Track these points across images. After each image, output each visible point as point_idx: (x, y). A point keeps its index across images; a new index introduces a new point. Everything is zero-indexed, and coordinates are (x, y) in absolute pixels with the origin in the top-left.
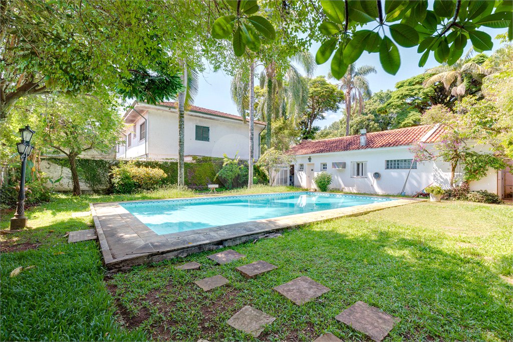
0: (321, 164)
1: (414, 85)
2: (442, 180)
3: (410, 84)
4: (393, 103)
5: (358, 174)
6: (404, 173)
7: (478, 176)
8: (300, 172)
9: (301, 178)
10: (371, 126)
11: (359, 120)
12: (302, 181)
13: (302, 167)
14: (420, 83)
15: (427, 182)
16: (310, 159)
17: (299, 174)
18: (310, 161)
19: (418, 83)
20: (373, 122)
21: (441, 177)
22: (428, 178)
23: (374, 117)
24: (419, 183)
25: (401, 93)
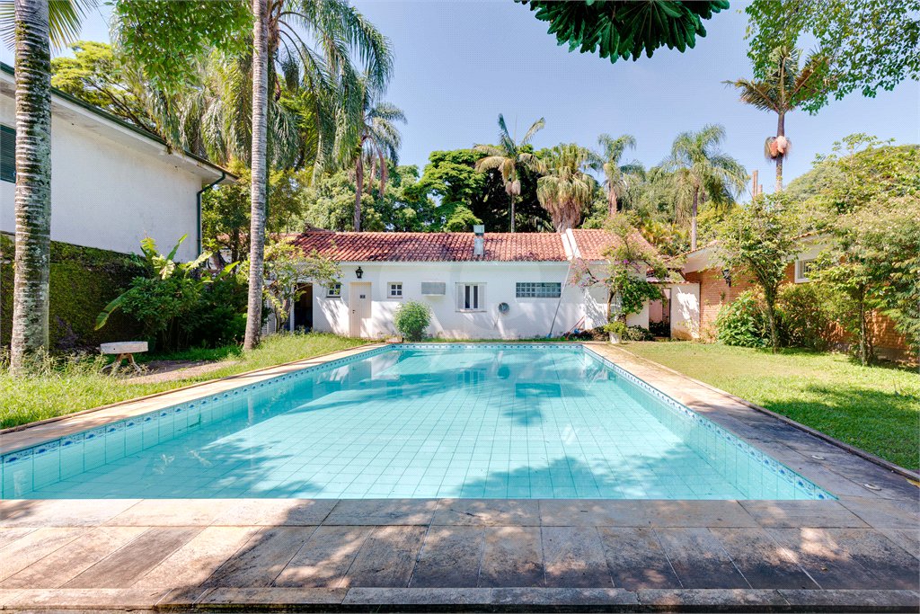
0: (388, 283)
1: (459, 163)
2: (596, 314)
3: (455, 160)
4: (435, 185)
5: (467, 306)
6: (544, 303)
7: (635, 308)
8: (331, 302)
9: (334, 316)
10: (370, 217)
11: (348, 201)
12: (336, 322)
13: (334, 290)
14: (470, 163)
15: (574, 319)
16: (359, 272)
17: (328, 305)
18: (360, 277)
19: (465, 162)
20: (373, 210)
21: (595, 309)
22: (575, 313)
23: (373, 200)
24: (564, 320)
25: (445, 171)
